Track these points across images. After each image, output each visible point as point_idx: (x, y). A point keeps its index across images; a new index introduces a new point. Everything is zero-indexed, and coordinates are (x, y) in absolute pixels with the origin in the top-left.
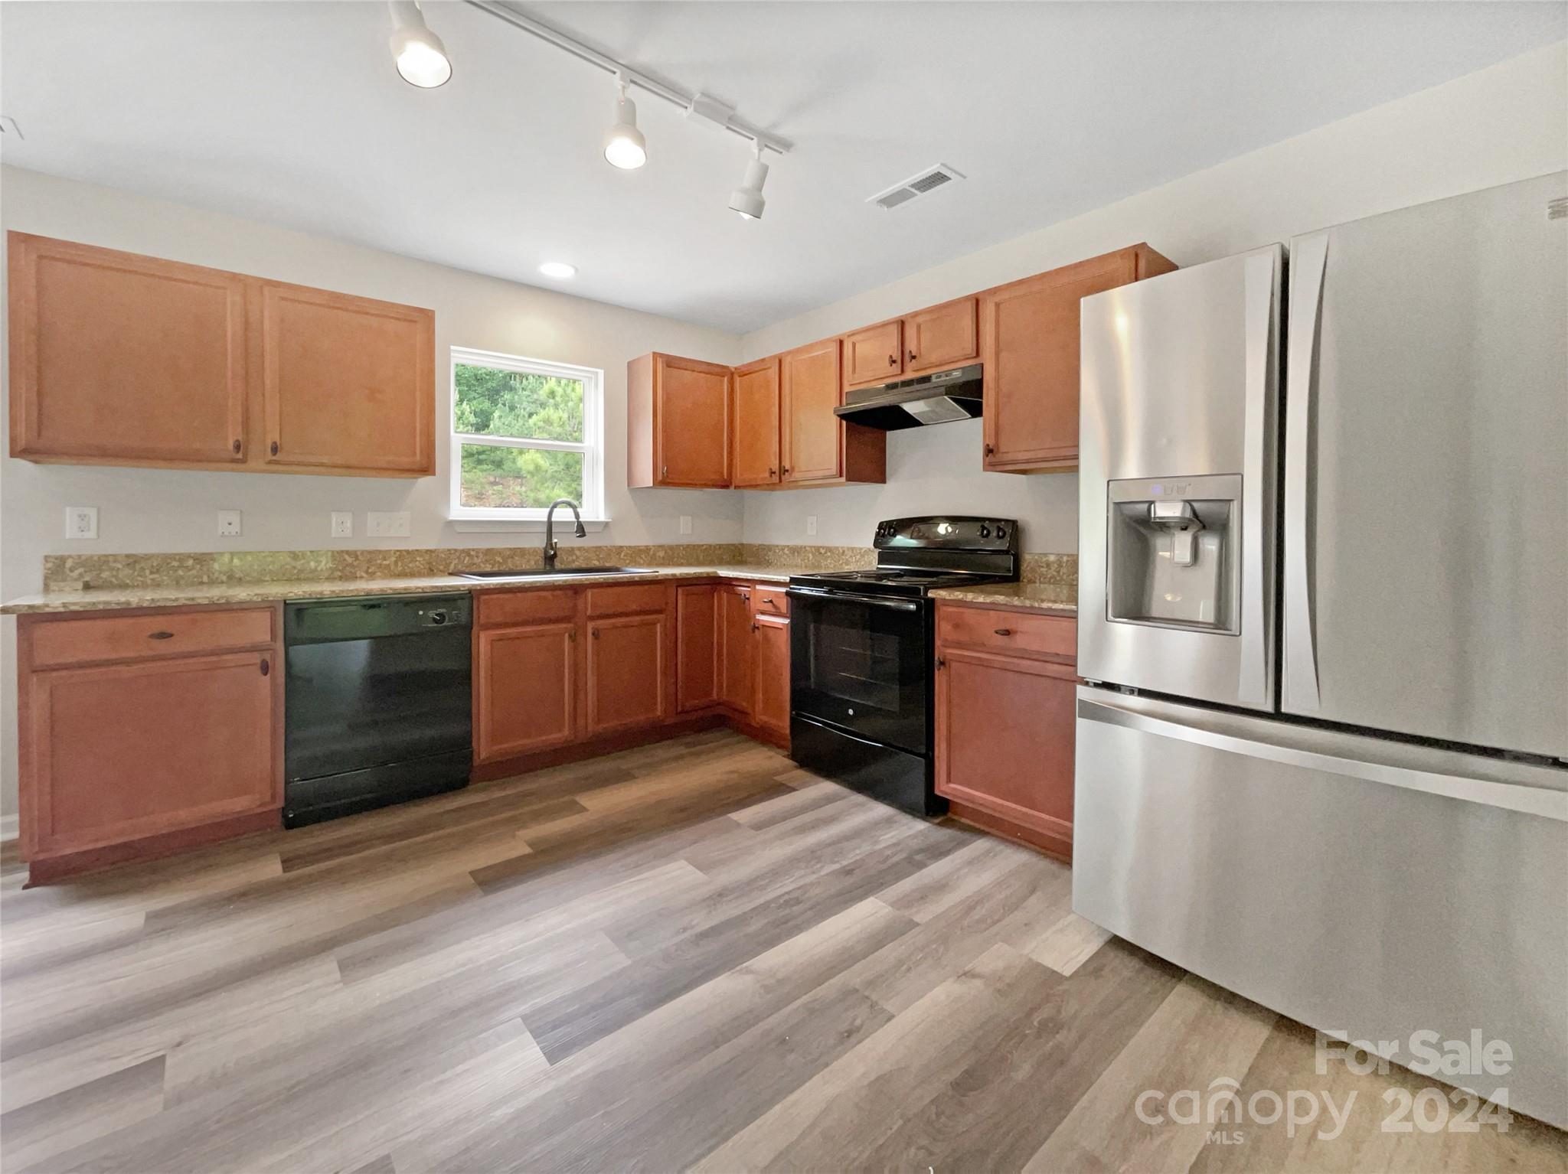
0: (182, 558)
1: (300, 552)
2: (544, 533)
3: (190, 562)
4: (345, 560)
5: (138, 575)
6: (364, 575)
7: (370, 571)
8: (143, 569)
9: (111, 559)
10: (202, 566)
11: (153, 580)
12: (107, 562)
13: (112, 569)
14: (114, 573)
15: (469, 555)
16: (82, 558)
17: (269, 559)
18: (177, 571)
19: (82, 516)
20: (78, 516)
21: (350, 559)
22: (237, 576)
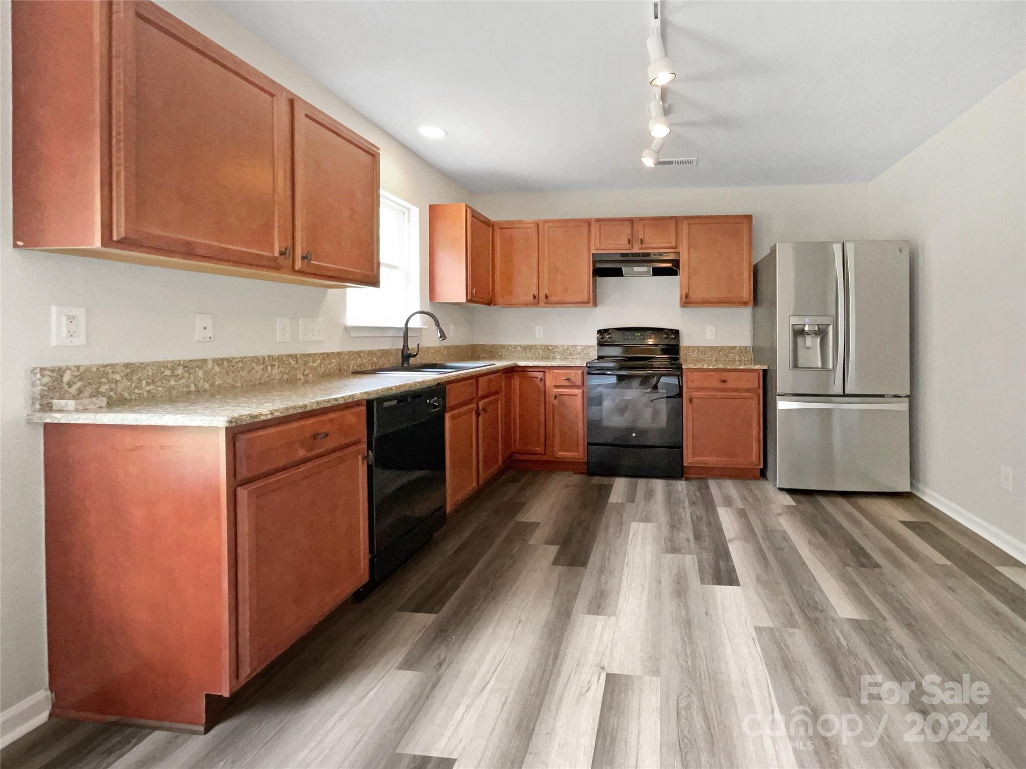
0: (174, 366)
1: (261, 357)
2: (401, 337)
3: (180, 371)
5: (136, 387)
8: (140, 380)
9: (109, 370)
10: (190, 374)
11: (149, 392)
12: (105, 374)
13: (110, 381)
14: (113, 386)
15: (360, 356)
16: (78, 370)
17: (240, 365)
18: (169, 381)
19: (68, 317)
20: (64, 318)
21: (293, 363)
22: (217, 383)
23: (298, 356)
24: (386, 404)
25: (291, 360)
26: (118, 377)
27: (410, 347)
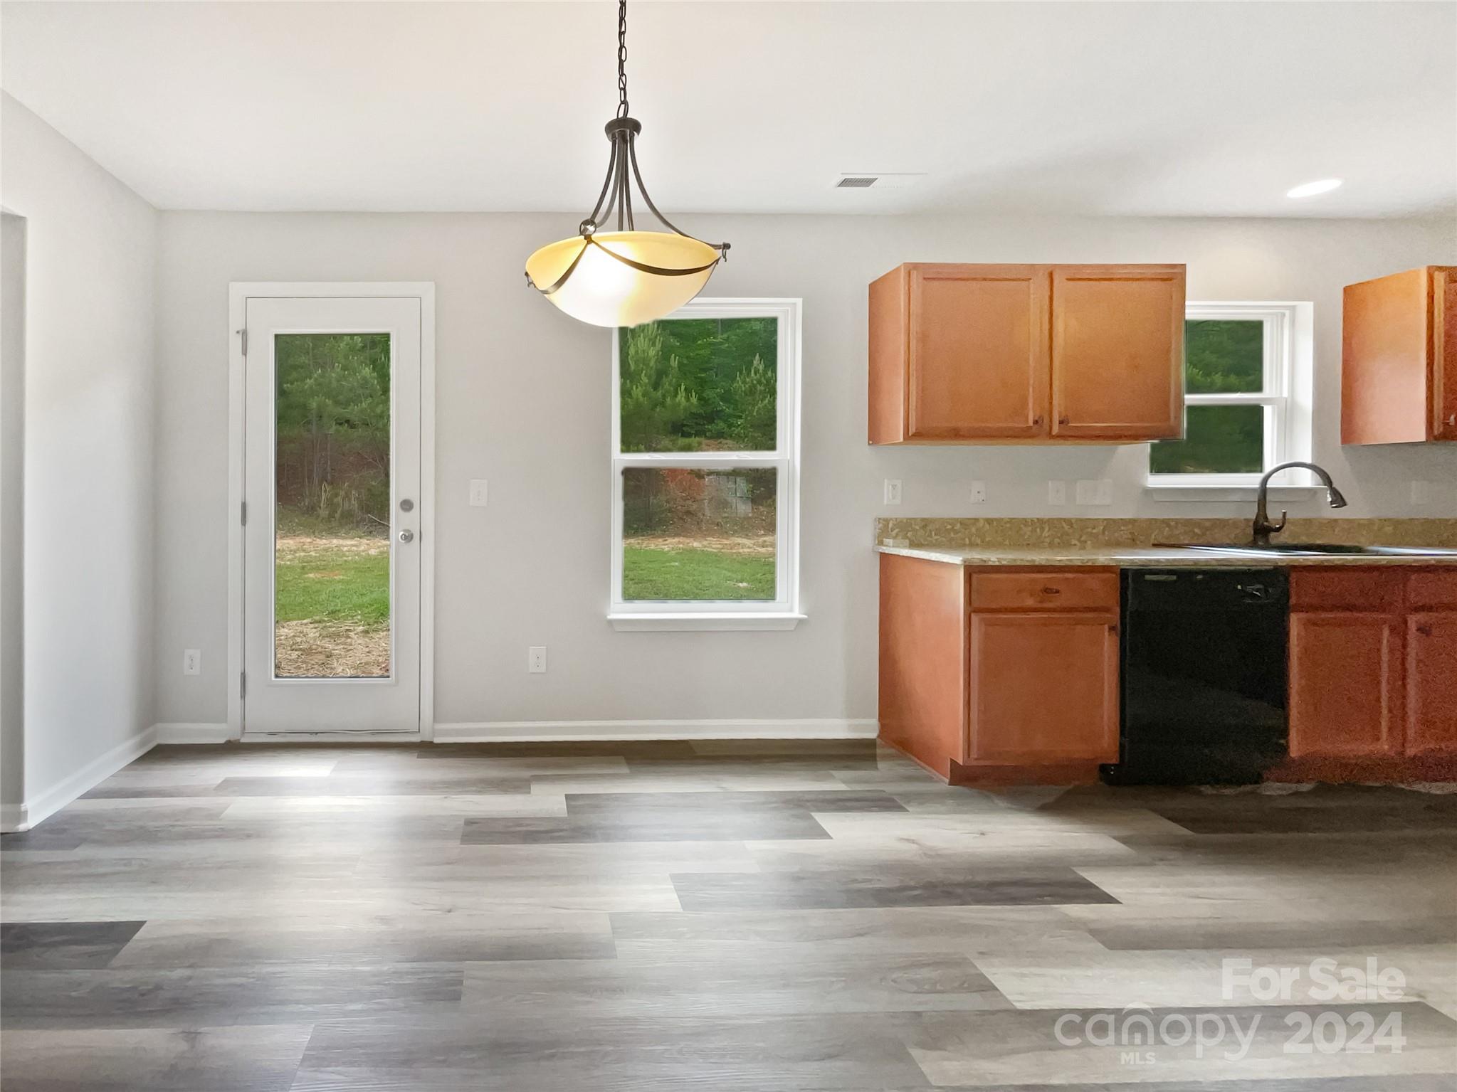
0: (954, 522)
1: (1030, 519)
2: (1255, 501)
3: (958, 527)
4: (1063, 527)
5: (928, 536)
6: (1076, 542)
7: (1082, 539)
8: (931, 531)
9: (913, 522)
11: (936, 540)
12: (911, 524)
13: (913, 529)
14: (915, 532)
15: (1168, 525)
16: (896, 520)
17: (1008, 525)
18: (949, 533)
19: (893, 486)
20: (891, 487)
21: (1066, 527)
22: (987, 539)
23: (1073, 521)
24: (1148, 577)
25: (1064, 525)
26: (917, 528)
27: (1270, 517)
